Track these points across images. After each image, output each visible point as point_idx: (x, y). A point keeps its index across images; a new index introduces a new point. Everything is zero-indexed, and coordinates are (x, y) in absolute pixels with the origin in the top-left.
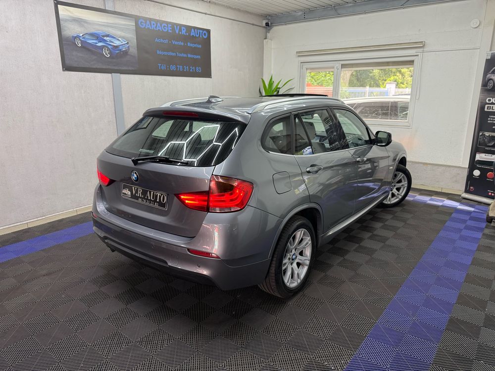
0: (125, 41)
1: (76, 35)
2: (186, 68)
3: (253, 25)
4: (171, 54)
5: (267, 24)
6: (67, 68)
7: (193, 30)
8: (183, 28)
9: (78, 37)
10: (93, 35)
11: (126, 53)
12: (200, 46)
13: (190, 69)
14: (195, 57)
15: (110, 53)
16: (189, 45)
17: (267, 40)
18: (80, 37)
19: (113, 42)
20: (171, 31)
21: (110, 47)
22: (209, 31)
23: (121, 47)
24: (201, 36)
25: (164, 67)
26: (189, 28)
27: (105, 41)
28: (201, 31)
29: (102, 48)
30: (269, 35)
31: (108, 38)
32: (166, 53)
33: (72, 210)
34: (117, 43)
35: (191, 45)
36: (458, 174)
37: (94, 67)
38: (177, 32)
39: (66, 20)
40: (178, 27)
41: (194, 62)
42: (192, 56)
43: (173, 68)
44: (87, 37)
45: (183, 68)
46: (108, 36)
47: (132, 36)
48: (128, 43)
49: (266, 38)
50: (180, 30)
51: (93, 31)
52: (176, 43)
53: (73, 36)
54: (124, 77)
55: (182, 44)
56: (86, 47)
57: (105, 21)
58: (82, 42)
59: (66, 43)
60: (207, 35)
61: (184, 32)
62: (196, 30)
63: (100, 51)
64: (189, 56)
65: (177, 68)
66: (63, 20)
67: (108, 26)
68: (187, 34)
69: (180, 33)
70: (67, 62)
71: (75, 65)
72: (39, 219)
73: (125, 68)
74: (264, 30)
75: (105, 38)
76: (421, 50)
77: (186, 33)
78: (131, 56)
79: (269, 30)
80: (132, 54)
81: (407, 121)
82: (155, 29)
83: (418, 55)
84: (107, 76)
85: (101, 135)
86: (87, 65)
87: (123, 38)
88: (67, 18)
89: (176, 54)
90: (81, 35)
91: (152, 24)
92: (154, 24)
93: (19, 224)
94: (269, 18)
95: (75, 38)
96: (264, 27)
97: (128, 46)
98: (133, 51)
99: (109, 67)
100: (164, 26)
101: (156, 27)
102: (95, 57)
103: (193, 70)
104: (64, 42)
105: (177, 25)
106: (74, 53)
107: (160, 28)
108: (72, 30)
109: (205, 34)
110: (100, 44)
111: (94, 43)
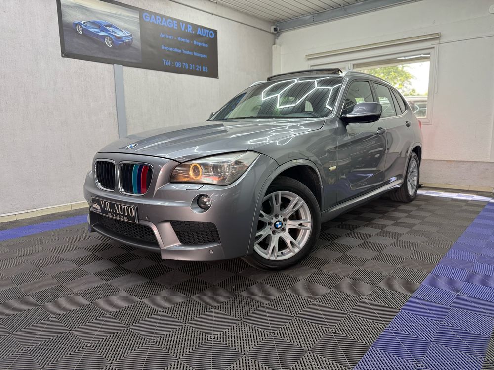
0: (128, 33)
1: (77, 22)
2: (192, 67)
3: (261, 29)
4: (175, 50)
5: (275, 29)
6: (66, 54)
7: (199, 28)
8: (189, 26)
9: (79, 24)
10: (94, 23)
11: (129, 45)
12: (207, 46)
13: (196, 68)
14: (202, 56)
15: (113, 43)
16: (195, 43)
17: (275, 46)
18: (82, 24)
19: (116, 33)
20: (176, 28)
21: (112, 37)
22: (215, 32)
23: (124, 38)
24: (207, 36)
25: (168, 63)
26: (195, 27)
27: (107, 31)
28: (208, 31)
29: (104, 37)
30: (277, 41)
31: (110, 28)
32: (171, 49)
33: (66, 204)
34: (120, 34)
35: (197, 44)
36: (487, 169)
37: (96, 56)
38: (183, 29)
39: (68, 7)
40: (184, 24)
41: (201, 62)
42: (198, 55)
43: (178, 65)
44: (88, 25)
45: (189, 66)
46: (110, 26)
47: (136, 28)
48: (131, 35)
49: (274, 44)
50: (186, 27)
51: (94, 19)
52: (182, 40)
53: (74, 23)
54: (127, 69)
55: (188, 41)
56: (87, 34)
57: (108, 11)
58: (83, 29)
59: (66, 29)
60: (213, 34)
61: (190, 30)
62: (202, 29)
63: (102, 40)
64: (195, 54)
65: (182, 65)
66: (63, 6)
67: (110, 16)
68: (193, 32)
69: (186, 30)
70: (67, 48)
71: (76, 52)
72: (29, 211)
73: (127, 60)
74: (272, 36)
75: (108, 28)
76: (437, 42)
77: (192, 30)
78: (135, 48)
79: (278, 36)
80: (136, 47)
81: (426, 117)
82: (160, 24)
83: (433, 48)
84: (110, 67)
85: (101, 126)
86: (87, 53)
87: (127, 29)
88: (69, 4)
89: (182, 51)
90: (83, 22)
91: (157, 19)
92: (159, 19)
93: (7, 214)
94: (278, 24)
95: (76, 24)
96: (273, 33)
97: (131, 38)
98: (137, 43)
99: (111, 57)
100: (170, 22)
101: (161, 22)
102: (96, 46)
103: (199, 68)
104: (64, 28)
105: (183, 22)
106: (75, 40)
107: (165, 24)
108: (73, 17)
109: (211, 34)
110: (102, 33)
111: (96, 31)
